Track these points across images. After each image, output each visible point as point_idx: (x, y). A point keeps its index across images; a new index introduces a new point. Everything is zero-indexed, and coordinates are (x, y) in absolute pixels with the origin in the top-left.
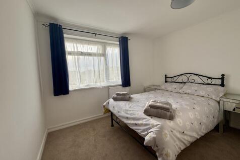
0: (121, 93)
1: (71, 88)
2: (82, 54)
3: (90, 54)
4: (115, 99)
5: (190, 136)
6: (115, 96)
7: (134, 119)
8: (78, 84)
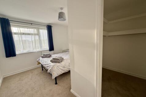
0: (46, 54)
1: (17, 53)
2: (24, 34)
3: (29, 34)
4: (43, 57)
5: (67, 68)
6: (43, 56)
7: (47, 64)
8: (22, 51)
